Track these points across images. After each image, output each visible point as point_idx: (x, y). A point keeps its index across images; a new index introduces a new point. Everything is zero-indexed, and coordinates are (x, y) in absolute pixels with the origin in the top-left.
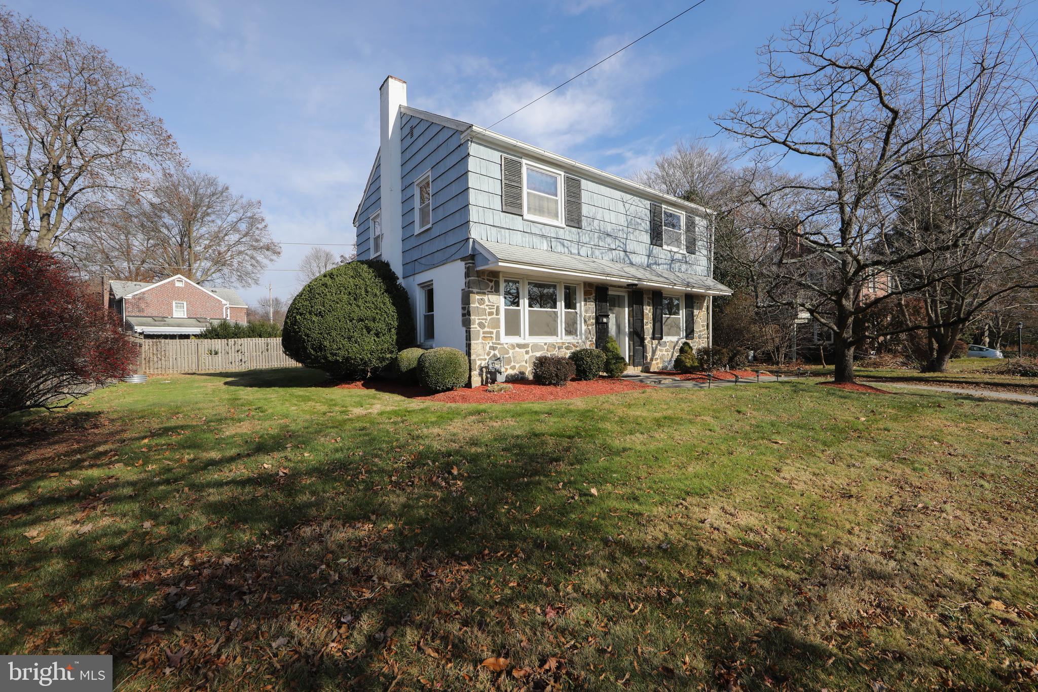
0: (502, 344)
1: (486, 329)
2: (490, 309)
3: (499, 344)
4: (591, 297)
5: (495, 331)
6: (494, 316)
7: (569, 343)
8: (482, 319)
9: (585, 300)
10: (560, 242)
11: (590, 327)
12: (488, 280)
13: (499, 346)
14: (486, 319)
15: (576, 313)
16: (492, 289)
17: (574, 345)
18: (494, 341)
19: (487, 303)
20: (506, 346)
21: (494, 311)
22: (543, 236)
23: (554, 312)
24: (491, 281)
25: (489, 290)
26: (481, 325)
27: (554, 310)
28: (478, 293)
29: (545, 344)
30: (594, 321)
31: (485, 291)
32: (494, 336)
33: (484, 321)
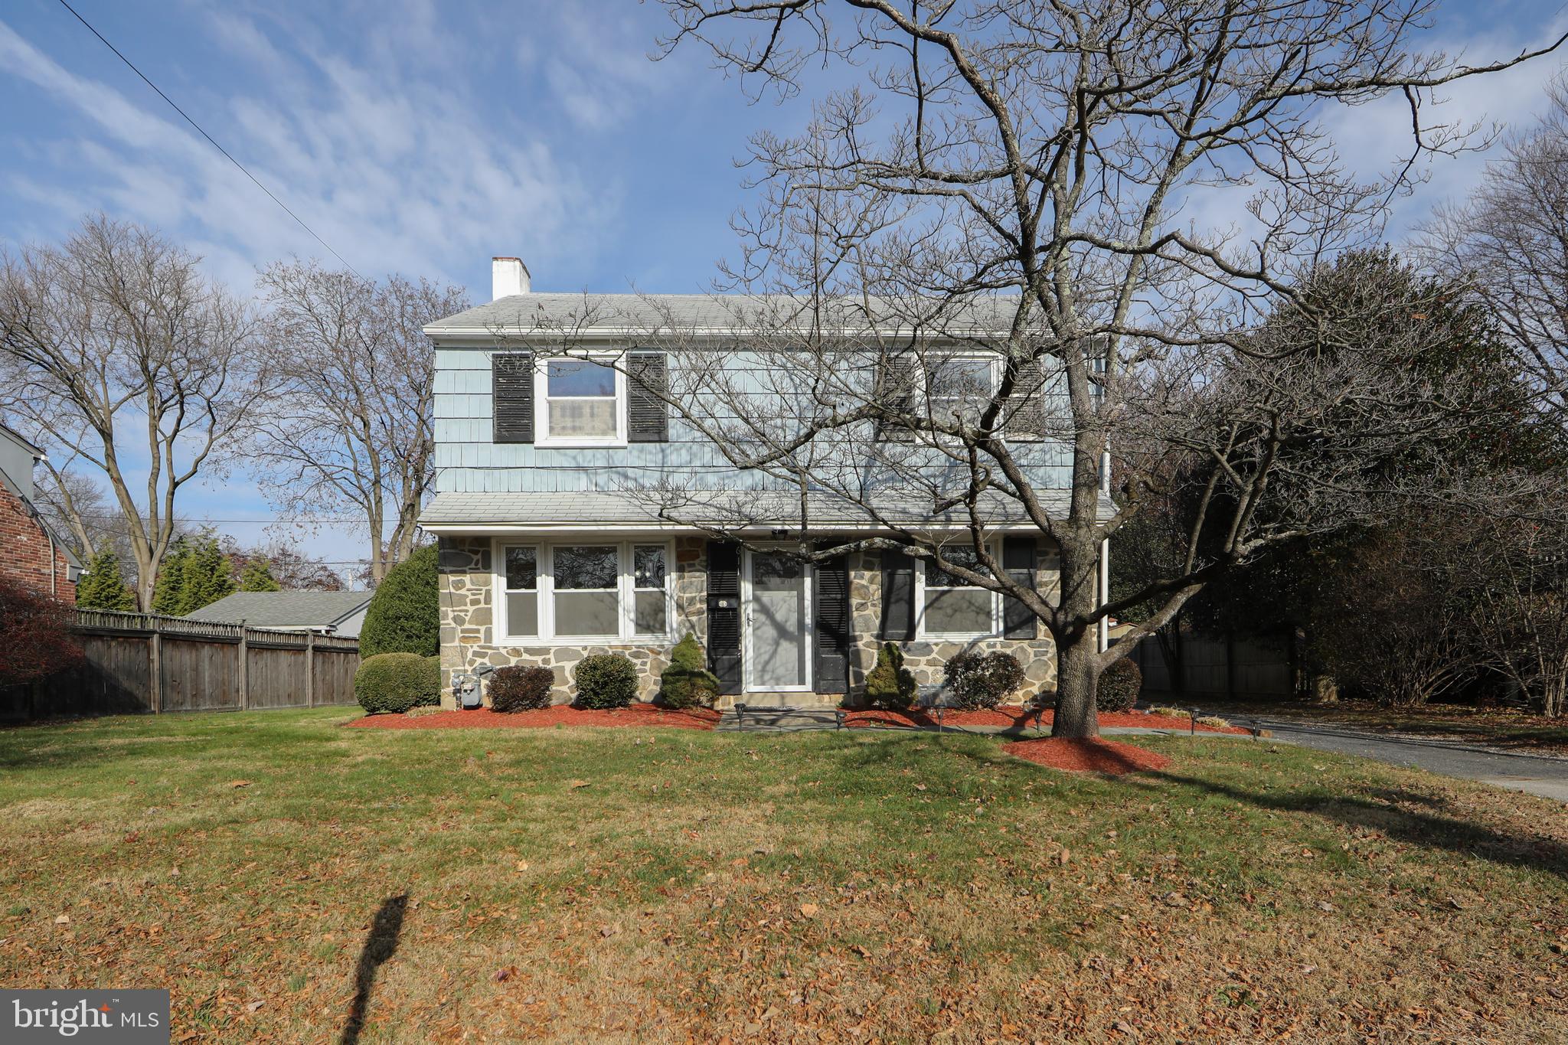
0: (497, 648)
1: (467, 626)
2: (473, 594)
3: (490, 648)
4: (697, 562)
5: (483, 629)
6: (482, 605)
7: (639, 647)
8: (460, 611)
9: (681, 569)
10: (619, 473)
11: (694, 619)
12: (469, 551)
13: (490, 652)
14: (467, 611)
15: (663, 593)
16: (476, 564)
17: (652, 651)
18: (482, 643)
19: (468, 585)
20: (504, 651)
21: (482, 598)
22: (579, 468)
23: (610, 594)
24: (476, 553)
25: (473, 566)
26: (458, 620)
27: (609, 590)
28: (451, 572)
29: (585, 648)
30: (705, 606)
31: (467, 569)
32: (482, 635)
33: (462, 614)
